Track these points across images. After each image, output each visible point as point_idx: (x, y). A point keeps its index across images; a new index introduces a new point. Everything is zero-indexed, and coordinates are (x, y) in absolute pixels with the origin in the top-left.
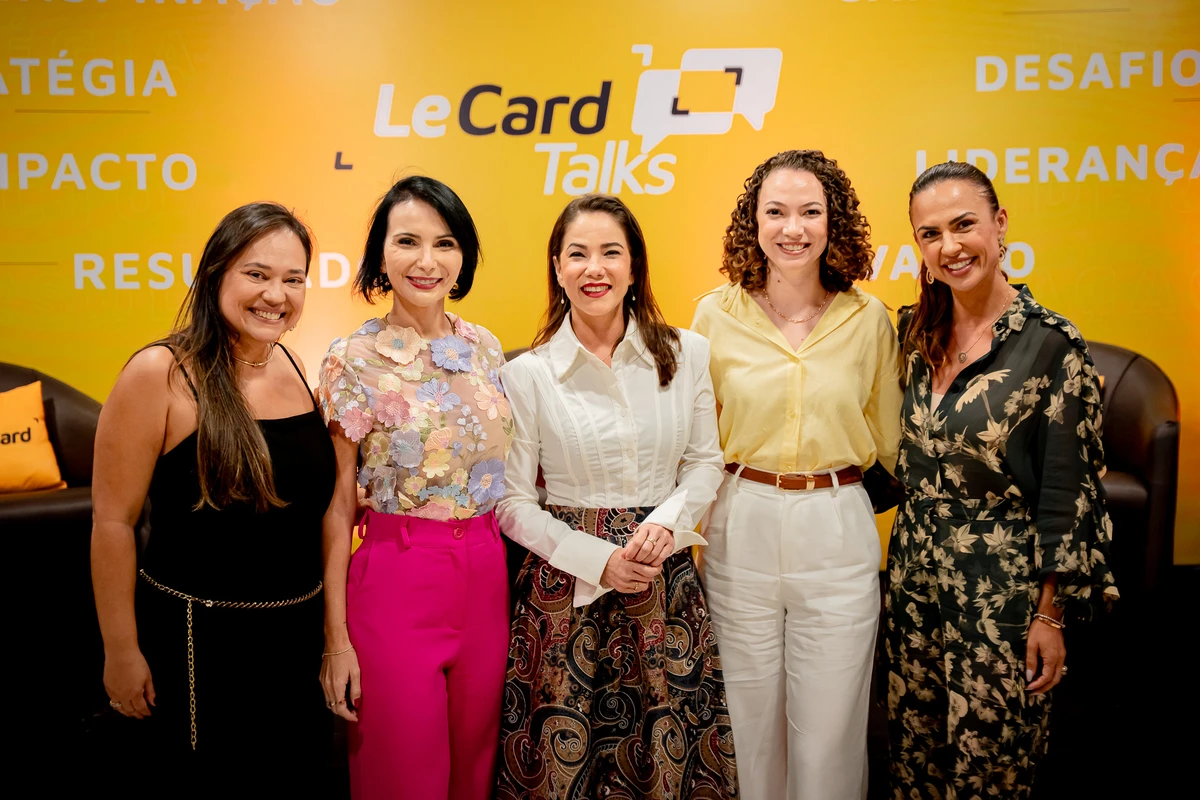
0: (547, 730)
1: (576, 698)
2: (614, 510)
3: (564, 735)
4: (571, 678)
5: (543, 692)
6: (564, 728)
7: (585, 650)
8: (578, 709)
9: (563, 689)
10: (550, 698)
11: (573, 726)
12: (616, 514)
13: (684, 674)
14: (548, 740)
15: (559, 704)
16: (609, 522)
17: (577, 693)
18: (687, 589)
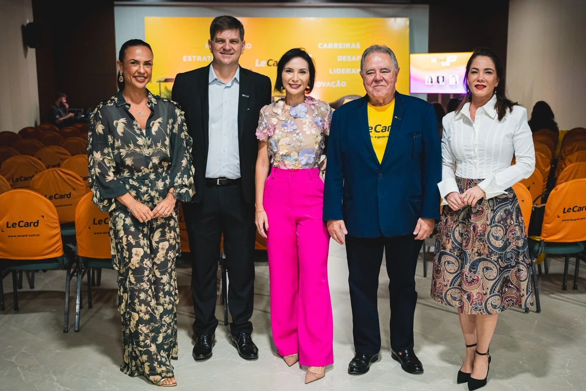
0: (443, 260)
1: (454, 250)
2: (472, 179)
3: (449, 263)
4: (453, 242)
5: (442, 245)
6: (449, 260)
7: (459, 232)
8: (454, 254)
9: (449, 246)
10: (444, 248)
11: (452, 259)
12: (473, 181)
13: (500, 247)
14: (443, 263)
15: (448, 251)
16: (470, 184)
17: (454, 248)
18: (507, 212)
